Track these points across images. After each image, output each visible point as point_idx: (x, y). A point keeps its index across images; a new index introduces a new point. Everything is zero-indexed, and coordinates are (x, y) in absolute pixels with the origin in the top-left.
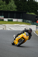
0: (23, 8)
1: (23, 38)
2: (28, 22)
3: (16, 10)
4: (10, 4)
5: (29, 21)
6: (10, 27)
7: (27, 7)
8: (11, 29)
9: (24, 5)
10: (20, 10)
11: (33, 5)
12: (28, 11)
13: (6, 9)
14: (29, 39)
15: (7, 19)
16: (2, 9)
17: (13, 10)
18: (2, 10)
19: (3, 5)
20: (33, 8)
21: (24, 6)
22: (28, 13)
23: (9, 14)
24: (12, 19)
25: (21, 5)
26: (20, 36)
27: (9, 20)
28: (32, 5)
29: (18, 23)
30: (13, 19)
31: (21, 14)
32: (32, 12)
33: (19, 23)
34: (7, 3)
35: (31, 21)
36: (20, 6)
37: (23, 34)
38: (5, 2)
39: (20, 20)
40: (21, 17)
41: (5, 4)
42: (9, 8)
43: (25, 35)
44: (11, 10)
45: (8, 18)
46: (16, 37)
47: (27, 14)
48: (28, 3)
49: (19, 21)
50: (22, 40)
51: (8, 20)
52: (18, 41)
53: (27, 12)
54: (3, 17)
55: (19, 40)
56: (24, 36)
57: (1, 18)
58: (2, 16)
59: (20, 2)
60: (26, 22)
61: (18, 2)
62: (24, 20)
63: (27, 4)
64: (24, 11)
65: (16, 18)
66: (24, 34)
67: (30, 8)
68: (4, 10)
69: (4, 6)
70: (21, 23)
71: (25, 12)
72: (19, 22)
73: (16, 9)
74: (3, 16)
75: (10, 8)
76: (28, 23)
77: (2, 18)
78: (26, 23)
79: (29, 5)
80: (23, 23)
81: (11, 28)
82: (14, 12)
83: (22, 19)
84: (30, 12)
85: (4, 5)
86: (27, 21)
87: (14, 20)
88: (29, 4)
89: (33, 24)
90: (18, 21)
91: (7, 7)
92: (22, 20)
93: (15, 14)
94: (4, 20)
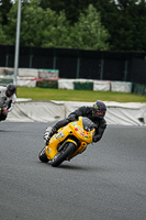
0: (133, 39)
1: (71, 136)
3: (105, 48)
4: (84, 21)
9: (137, 26)
10: (123, 45)
13: (67, 44)
15: (73, 80)
16: (50, 41)
17: (95, 47)
18: (50, 45)
19: (56, 26)
21: (139, 33)
23: (79, 60)
24: (91, 81)
25: (127, 29)
26: (64, 131)
27: (79, 84)
29: (114, 97)
30: (95, 82)
31: (126, 63)
33: (118, 97)
34: (73, 19)
36: (122, 31)
37: (74, 125)
38: (62, 17)
39: (122, 87)
40: (126, 72)
41: (64, 24)
42: (81, 39)
44: (88, 48)
49: (118, 90)
50: (70, 146)
51: (75, 84)
54: (55, 72)
56: (76, 129)
57: (49, 75)
58: (52, 68)
59: (121, 17)
60: (144, 94)
61: (115, 15)
62: (139, 86)
64: (138, 51)
65: (105, 79)
68: (60, 46)
69: (59, 31)
70: (124, 97)
71: (143, 56)
72: (117, 93)
73: (106, 42)
74: (57, 69)
75: (84, 38)
77: (52, 78)
82: (97, 55)
83: (127, 81)
85: (59, 27)
87: (100, 85)
90: (113, 90)
91: (72, 35)
92: (130, 83)
93: (102, 62)
94: (60, 86)
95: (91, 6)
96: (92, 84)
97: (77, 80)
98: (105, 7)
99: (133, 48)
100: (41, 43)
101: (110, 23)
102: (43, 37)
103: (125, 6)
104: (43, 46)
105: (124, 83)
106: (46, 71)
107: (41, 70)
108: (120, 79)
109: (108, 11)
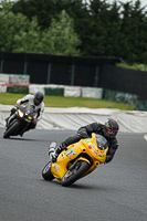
0: (105, 45)
2: (123, 100)
3: (76, 53)
4: (56, 27)
5: (127, 95)
6: (53, 119)
7: (120, 40)
8: (55, 126)
9: (109, 32)
10: (95, 51)
11: (142, 32)
12: (125, 58)
13: (39, 49)
14: (108, 160)
15: (44, 86)
16: (22, 46)
18: (21, 50)
19: (27, 31)
20: (141, 44)
21: (110, 39)
22: (123, 65)
23: (50, 66)
24: (61, 86)
25: (98, 35)
27: (50, 89)
28: (139, 32)
29: (85, 102)
30: (66, 87)
31: (97, 69)
32: (141, 62)
33: (89, 103)
35: (135, 97)
36: (93, 37)
39: (93, 93)
40: (96, 78)
41: (35, 29)
43: (92, 144)
44: (59, 54)
45: (46, 83)
46: (59, 152)
47: (120, 68)
48: (123, 26)
49: (88, 96)
50: (83, 165)
51: (45, 89)
52: (68, 168)
53: (119, 62)
54: (27, 77)
55: (72, 162)
56: (90, 147)
57: (20, 81)
58: (22, 73)
59: (93, 23)
60: (114, 100)
61: (87, 20)
62: (109, 92)
63: (122, 30)
64: (109, 57)
65: (76, 84)
66: (88, 140)
67: (133, 43)
68: (31, 52)
70: (94, 103)
71: (113, 62)
72: (87, 99)
73: (77, 48)
74: (27, 74)
75: (56, 44)
76: (122, 105)
77: (23, 84)
78: (113, 104)
79: (126, 33)
80: (104, 103)
81: (57, 122)
82: (68, 60)
83: (98, 86)
84: (131, 62)
85: (30, 32)
86: (119, 95)
87: (71, 91)
88: (126, 29)
89: (142, 107)
90: (84, 95)
91: (43, 39)
92: (100, 89)
93: (73, 67)
94: (31, 92)
95: (64, 12)
96: (62, 90)
97: (48, 86)
98: (77, 13)
99: (104, 54)
100: (12, 49)
101: (81, 29)
102: (14, 43)
103: (97, 12)
104: (14, 51)
105: (95, 89)
106: (17, 76)
107: (12, 76)
108: (91, 84)
109: (79, 17)
